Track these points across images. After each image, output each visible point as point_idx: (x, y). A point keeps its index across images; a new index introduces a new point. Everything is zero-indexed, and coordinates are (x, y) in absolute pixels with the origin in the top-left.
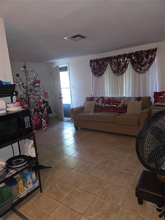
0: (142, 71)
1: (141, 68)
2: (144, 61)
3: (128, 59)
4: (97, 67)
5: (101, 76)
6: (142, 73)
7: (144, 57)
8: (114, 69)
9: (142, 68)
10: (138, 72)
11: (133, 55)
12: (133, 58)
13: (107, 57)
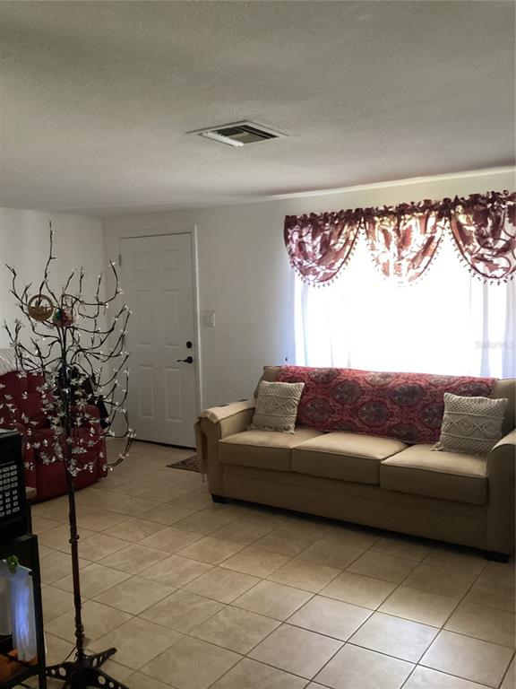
0: (499, 273)
1: (492, 262)
2: (503, 235)
3: (441, 223)
4: (314, 248)
5: (330, 281)
6: (495, 281)
7: (507, 219)
8: (383, 259)
9: (495, 261)
10: (484, 275)
11: (460, 208)
12: (462, 219)
13: (357, 210)
